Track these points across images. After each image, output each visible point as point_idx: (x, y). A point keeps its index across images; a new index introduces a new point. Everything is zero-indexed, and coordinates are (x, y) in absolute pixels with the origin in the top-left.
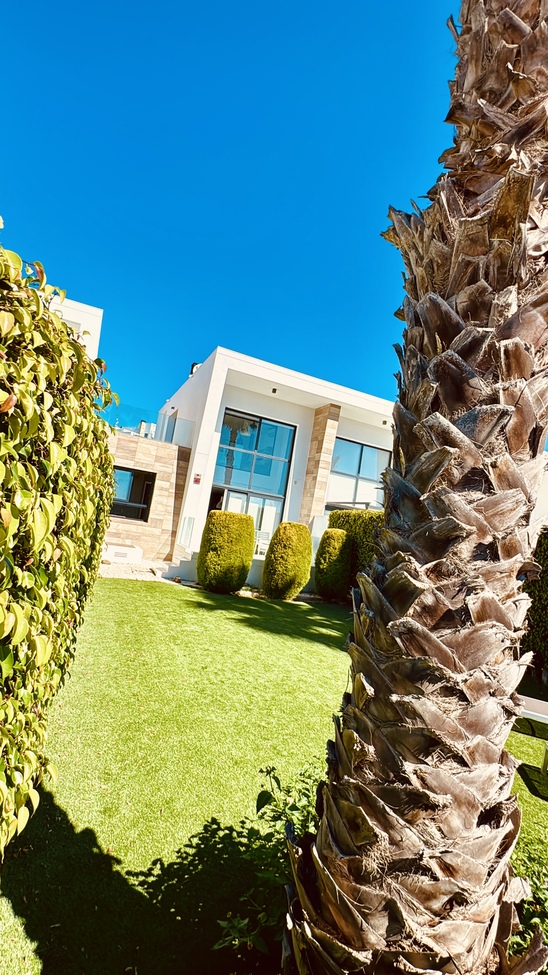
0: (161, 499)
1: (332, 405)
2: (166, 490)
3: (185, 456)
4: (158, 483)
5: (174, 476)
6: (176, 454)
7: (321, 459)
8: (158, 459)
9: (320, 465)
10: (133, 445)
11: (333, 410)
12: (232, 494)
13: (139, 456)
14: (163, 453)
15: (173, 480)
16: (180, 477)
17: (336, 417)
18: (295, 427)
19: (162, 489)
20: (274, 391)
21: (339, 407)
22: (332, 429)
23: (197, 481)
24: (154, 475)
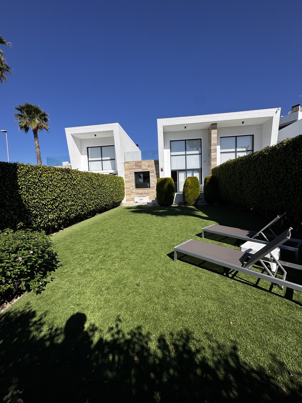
0: (153, 179)
1: (212, 124)
2: (154, 176)
3: (157, 163)
4: (150, 174)
5: (155, 170)
6: (154, 163)
7: (212, 149)
8: (149, 166)
9: (212, 151)
10: (140, 164)
11: (214, 126)
13: (143, 167)
14: (150, 164)
15: (155, 172)
16: (157, 169)
17: (215, 128)
18: (201, 139)
19: (152, 176)
20: (185, 128)
21: (216, 124)
22: (214, 134)
23: (162, 170)
24: (149, 172)
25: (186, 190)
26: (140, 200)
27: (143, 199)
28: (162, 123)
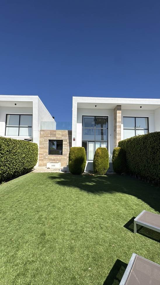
0: (65, 147)
1: (117, 106)
2: (67, 144)
3: (70, 133)
4: (64, 143)
5: (68, 140)
6: (67, 133)
7: (117, 125)
8: (62, 135)
9: (117, 127)
10: (55, 133)
11: (119, 107)
12: (89, 143)
13: (57, 135)
14: (64, 133)
15: (68, 141)
16: (70, 139)
17: (120, 109)
18: (108, 117)
19: (65, 144)
20: (96, 106)
21: (121, 106)
22: (119, 114)
23: (74, 140)
24: (62, 141)
25: (97, 160)
26: (52, 166)
27: (54, 166)
28: (76, 100)
